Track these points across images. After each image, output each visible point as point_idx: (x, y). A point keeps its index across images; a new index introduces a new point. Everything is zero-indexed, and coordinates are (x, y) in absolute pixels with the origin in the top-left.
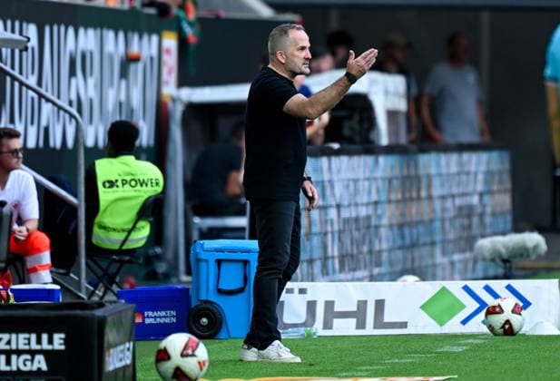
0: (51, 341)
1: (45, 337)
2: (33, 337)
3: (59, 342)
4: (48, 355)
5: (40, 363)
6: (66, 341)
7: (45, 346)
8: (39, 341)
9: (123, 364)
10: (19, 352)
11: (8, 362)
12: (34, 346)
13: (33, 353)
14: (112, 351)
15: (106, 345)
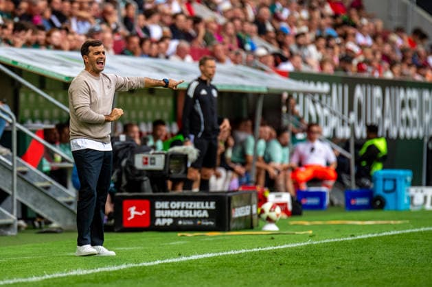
0: (209, 205)
1: (207, 203)
2: (203, 204)
3: (212, 205)
4: (209, 211)
5: (205, 214)
6: (216, 205)
7: (207, 207)
8: (205, 205)
9: (244, 214)
10: (197, 210)
11: (193, 213)
12: (203, 207)
13: (202, 210)
14: (236, 209)
15: (232, 206)
